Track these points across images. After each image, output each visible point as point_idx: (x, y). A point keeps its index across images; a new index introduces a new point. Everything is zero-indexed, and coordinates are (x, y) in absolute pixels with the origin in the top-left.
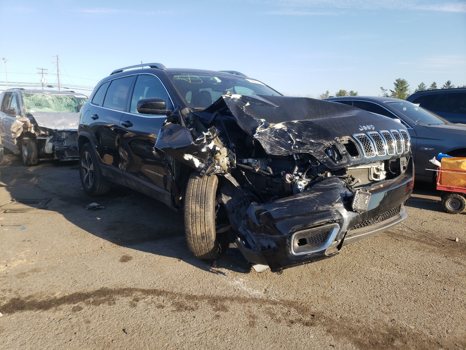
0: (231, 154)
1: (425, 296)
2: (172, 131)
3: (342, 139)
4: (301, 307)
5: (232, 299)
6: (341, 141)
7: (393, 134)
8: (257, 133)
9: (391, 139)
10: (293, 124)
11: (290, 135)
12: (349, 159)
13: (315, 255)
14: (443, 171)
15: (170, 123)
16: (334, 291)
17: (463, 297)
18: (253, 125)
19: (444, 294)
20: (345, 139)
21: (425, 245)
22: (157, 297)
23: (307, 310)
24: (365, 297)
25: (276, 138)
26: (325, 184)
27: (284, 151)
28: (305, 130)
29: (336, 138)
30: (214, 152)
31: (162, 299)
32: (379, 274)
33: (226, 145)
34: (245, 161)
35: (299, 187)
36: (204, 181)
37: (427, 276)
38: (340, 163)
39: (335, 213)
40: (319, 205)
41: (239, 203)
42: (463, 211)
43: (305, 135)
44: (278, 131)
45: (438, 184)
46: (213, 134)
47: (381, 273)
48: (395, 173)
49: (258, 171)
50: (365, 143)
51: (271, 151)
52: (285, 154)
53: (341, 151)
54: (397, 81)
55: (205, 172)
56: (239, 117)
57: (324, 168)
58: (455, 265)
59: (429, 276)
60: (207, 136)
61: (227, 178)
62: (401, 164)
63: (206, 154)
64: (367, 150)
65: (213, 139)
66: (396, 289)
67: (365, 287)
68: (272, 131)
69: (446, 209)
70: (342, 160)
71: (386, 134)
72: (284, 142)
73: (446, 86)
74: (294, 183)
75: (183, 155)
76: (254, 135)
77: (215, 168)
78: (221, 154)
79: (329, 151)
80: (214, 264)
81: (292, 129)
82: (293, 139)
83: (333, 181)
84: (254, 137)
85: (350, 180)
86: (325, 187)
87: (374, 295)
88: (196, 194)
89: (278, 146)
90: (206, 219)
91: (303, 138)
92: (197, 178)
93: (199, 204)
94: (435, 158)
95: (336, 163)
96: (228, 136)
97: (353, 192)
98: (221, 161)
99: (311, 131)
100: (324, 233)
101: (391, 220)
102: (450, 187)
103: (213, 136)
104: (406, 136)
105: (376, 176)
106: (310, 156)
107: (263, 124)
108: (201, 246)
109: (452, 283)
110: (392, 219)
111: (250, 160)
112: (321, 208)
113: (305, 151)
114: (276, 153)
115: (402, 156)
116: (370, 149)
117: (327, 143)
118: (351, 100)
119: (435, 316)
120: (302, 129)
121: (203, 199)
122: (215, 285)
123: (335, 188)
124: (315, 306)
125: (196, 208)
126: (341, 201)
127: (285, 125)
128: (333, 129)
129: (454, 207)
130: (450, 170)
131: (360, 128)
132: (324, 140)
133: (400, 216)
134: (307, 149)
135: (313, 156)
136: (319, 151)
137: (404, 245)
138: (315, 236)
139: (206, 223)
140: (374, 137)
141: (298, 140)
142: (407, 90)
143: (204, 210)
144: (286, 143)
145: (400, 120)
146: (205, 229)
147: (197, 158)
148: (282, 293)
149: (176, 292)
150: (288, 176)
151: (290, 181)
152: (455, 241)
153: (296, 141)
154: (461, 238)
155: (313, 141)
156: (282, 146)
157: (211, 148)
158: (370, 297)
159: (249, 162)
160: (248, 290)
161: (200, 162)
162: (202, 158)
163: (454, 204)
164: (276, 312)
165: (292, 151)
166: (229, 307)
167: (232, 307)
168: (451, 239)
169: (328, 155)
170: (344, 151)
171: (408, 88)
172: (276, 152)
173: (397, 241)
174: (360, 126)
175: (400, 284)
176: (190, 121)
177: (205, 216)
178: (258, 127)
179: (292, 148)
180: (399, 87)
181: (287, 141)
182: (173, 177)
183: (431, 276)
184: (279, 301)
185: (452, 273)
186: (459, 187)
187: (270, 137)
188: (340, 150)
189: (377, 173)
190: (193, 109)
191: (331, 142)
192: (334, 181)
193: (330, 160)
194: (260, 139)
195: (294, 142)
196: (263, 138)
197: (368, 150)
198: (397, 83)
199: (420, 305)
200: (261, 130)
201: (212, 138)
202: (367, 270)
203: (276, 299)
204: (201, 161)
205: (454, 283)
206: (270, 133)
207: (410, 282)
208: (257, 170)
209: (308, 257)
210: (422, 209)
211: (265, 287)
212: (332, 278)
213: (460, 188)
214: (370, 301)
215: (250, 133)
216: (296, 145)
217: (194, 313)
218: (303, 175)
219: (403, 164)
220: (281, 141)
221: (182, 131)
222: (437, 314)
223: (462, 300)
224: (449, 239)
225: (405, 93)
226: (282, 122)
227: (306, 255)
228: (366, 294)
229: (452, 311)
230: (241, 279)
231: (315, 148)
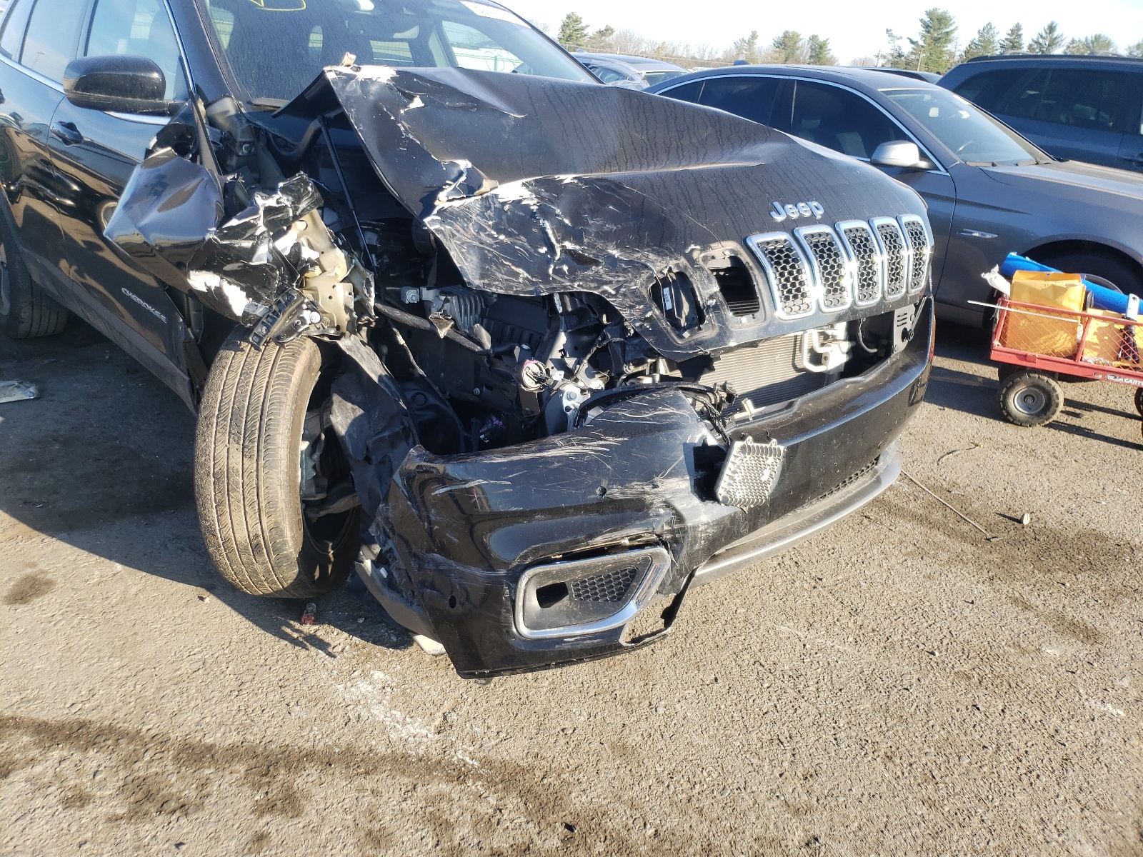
0: (361, 273)
1: (917, 734)
2: (164, 180)
3: (710, 253)
4: (539, 790)
5: (327, 761)
6: (705, 259)
7: (878, 234)
8: (435, 211)
9: (871, 251)
10: (556, 187)
11: (547, 225)
12: (724, 324)
13: (588, 645)
14: (1013, 310)
15: (170, 148)
16: (656, 721)
17: (1026, 738)
18: (428, 179)
19: (974, 726)
20: (721, 253)
21: (940, 537)
22: (77, 756)
23: (557, 801)
24: (744, 742)
25: (499, 232)
26: (638, 409)
27: (524, 279)
28: (594, 213)
29: (693, 246)
30: (296, 266)
31: (95, 764)
32: (798, 648)
33: (341, 239)
34: (411, 295)
35: (566, 403)
36: (263, 362)
37: (933, 653)
38: (696, 337)
39: (662, 511)
40: (613, 482)
41: (386, 434)
42: (1054, 418)
43: (593, 230)
44: (507, 207)
45: (996, 343)
46: (297, 200)
47: (804, 645)
48: (875, 350)
49: (445, 337)
50: (784, 268)
51: (482, 277)
52: (525, 293)
53: (701, 295)
54: (929, 14)
55: (268, 330)
56: (382, 149)
57: (641, 349)
58: (1011, 611)
59: (937, 654)
60: (269, 211)
61: (348, 353)
62: (896, 324)
63: (267, 273)
64: (790, 291)
65: (296, 218)
66: (840, 707)
67: (751, 701)
68: (488, 208)
69: (1007, 412)
70: (700, 329)
71: (858, 234)
72: (527, 250)
73: (1044, 35)
74: (549, 389)
75: (187, 275)
76: (426, 220)
77: (303, 320)
78: (324, 271)
79: (666, 291)
80: (305, 616)
81: (553, 204)
82: (553, 240)
83: (663, 402)
84: (426, 226)
85: (721, 398)
86: (637, 419)
87: (772, 733)
88: (233, 407)
89: (506, 260)
90: (262, 494)
91: (585, 240)
92: (242, 350)
93: (241, 442)
94: (997, 268)
95: (681, 337)
96: (351, 207)
97: (724, 435)
98: (324, 293)
99: (613, 218)
100: (622, 571)
101: (848, 492)
102: (1026, 356)
103: (296, 209)
104: (919, 238)
105: (817, 358)
106: (601, 304)
107: (463, 178)
108: (255, 572)
109: (999, 681)
110: (853, 488)
111: (428, 295)
112: (615, 492)
113: (591, 288)
114: (496, 286)
115: (903, 302)
116: (798, 290)
117: (662, 266)
118: (791, 78)
119: (940, 819)
120: (586, 207)
121: (254, 426)
122: (287, 701)
123: (668, 427)
124: (584, 786)
125: (230, 456)
126: (685, 470)
127: (531, 191)
128: (687, 215)
129: (1028, 408)
130: (1032, 307)
131: (773, 214)
132: (653, 251)
133: (879, 476)
134: (597, 281)
135: (612, 306)
136: (634, 292)
137: (882, 537)
138: (593, 578)
139: (263, 505)
140: (816, 246)
141: (569, 245)
142: (950, 41)
143: (258, 464)
144: (530, 254)
145: (919, 148)
146: (261, 522)
147: (238, 285)
148: (494, 729)
149: (152, 733)
150: (531, 367)
151: (536, 383)
152: (1020, 521)
153: (565, 250)
154: (1038, 513)
155: (616, 253)
156: (520, 262)
157: (286, 253)
158: (759, 745)
159: (424, 298)
160: (388, 721)
161: (248, 296)
162: (256, 285)
163: (1029, 400)
164: (457, 812)
165: (549, 282)
166: (308, 797)
167: (319, 793)
168: (1010, 514)
169: (660, 306)
170: (711, 297)
171: (954, 35)
172: (498, 281)
173: (866, 521)
174: (777, 204)
175: (854, 687)
176: (237, 144)
177: (257, 484)
178: (442, 189)
179: (551, 271)
180: (932, 30)
181: (536, 248)
182: (189, 330)
183: (944, 653)
184: (476, 764)
185: (1004, 644)
186: (1050, 355)
187: (481, 229)
188: (699, 291)
189: (819, 350)
190: (250, 103)
191: (672, 263)
192: (667, 403)
193: (665, 324)
194: (444, 235)
195: (558, 253)
196: (458, 231)
197: (793, 291)
198: (927, 19)
199: (899, 773)
200: (454, 199)
201: (291, 214)
202: (767, 635)
203: (467, 759)
204: (250, 293)
205: (1005, 683)
206: (482, 215)
207: (884, 677)
208: (442, 333)
209: (565, 647)
210: (946, 409)
211: (446, 708)
212: (658, 667)
213: (1052, 358)
214: (755, 761)
215: (416, 209)
216: (561, 262)
217: (183, 827)
218: (578, 366)
219: (904, 321)
220: (516, 244)
221: (197, 185)
222: (947, 809)
223: (1022, 751)
224: (1004, 516)
225: (945, 49)
226: (521, 177)
227: (560, 640)
228: (750, 729)
229: (990, 797)
230: (378, 675)
231: (621, 279)
